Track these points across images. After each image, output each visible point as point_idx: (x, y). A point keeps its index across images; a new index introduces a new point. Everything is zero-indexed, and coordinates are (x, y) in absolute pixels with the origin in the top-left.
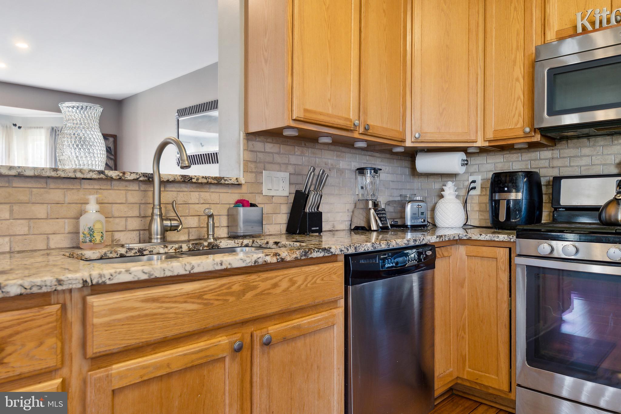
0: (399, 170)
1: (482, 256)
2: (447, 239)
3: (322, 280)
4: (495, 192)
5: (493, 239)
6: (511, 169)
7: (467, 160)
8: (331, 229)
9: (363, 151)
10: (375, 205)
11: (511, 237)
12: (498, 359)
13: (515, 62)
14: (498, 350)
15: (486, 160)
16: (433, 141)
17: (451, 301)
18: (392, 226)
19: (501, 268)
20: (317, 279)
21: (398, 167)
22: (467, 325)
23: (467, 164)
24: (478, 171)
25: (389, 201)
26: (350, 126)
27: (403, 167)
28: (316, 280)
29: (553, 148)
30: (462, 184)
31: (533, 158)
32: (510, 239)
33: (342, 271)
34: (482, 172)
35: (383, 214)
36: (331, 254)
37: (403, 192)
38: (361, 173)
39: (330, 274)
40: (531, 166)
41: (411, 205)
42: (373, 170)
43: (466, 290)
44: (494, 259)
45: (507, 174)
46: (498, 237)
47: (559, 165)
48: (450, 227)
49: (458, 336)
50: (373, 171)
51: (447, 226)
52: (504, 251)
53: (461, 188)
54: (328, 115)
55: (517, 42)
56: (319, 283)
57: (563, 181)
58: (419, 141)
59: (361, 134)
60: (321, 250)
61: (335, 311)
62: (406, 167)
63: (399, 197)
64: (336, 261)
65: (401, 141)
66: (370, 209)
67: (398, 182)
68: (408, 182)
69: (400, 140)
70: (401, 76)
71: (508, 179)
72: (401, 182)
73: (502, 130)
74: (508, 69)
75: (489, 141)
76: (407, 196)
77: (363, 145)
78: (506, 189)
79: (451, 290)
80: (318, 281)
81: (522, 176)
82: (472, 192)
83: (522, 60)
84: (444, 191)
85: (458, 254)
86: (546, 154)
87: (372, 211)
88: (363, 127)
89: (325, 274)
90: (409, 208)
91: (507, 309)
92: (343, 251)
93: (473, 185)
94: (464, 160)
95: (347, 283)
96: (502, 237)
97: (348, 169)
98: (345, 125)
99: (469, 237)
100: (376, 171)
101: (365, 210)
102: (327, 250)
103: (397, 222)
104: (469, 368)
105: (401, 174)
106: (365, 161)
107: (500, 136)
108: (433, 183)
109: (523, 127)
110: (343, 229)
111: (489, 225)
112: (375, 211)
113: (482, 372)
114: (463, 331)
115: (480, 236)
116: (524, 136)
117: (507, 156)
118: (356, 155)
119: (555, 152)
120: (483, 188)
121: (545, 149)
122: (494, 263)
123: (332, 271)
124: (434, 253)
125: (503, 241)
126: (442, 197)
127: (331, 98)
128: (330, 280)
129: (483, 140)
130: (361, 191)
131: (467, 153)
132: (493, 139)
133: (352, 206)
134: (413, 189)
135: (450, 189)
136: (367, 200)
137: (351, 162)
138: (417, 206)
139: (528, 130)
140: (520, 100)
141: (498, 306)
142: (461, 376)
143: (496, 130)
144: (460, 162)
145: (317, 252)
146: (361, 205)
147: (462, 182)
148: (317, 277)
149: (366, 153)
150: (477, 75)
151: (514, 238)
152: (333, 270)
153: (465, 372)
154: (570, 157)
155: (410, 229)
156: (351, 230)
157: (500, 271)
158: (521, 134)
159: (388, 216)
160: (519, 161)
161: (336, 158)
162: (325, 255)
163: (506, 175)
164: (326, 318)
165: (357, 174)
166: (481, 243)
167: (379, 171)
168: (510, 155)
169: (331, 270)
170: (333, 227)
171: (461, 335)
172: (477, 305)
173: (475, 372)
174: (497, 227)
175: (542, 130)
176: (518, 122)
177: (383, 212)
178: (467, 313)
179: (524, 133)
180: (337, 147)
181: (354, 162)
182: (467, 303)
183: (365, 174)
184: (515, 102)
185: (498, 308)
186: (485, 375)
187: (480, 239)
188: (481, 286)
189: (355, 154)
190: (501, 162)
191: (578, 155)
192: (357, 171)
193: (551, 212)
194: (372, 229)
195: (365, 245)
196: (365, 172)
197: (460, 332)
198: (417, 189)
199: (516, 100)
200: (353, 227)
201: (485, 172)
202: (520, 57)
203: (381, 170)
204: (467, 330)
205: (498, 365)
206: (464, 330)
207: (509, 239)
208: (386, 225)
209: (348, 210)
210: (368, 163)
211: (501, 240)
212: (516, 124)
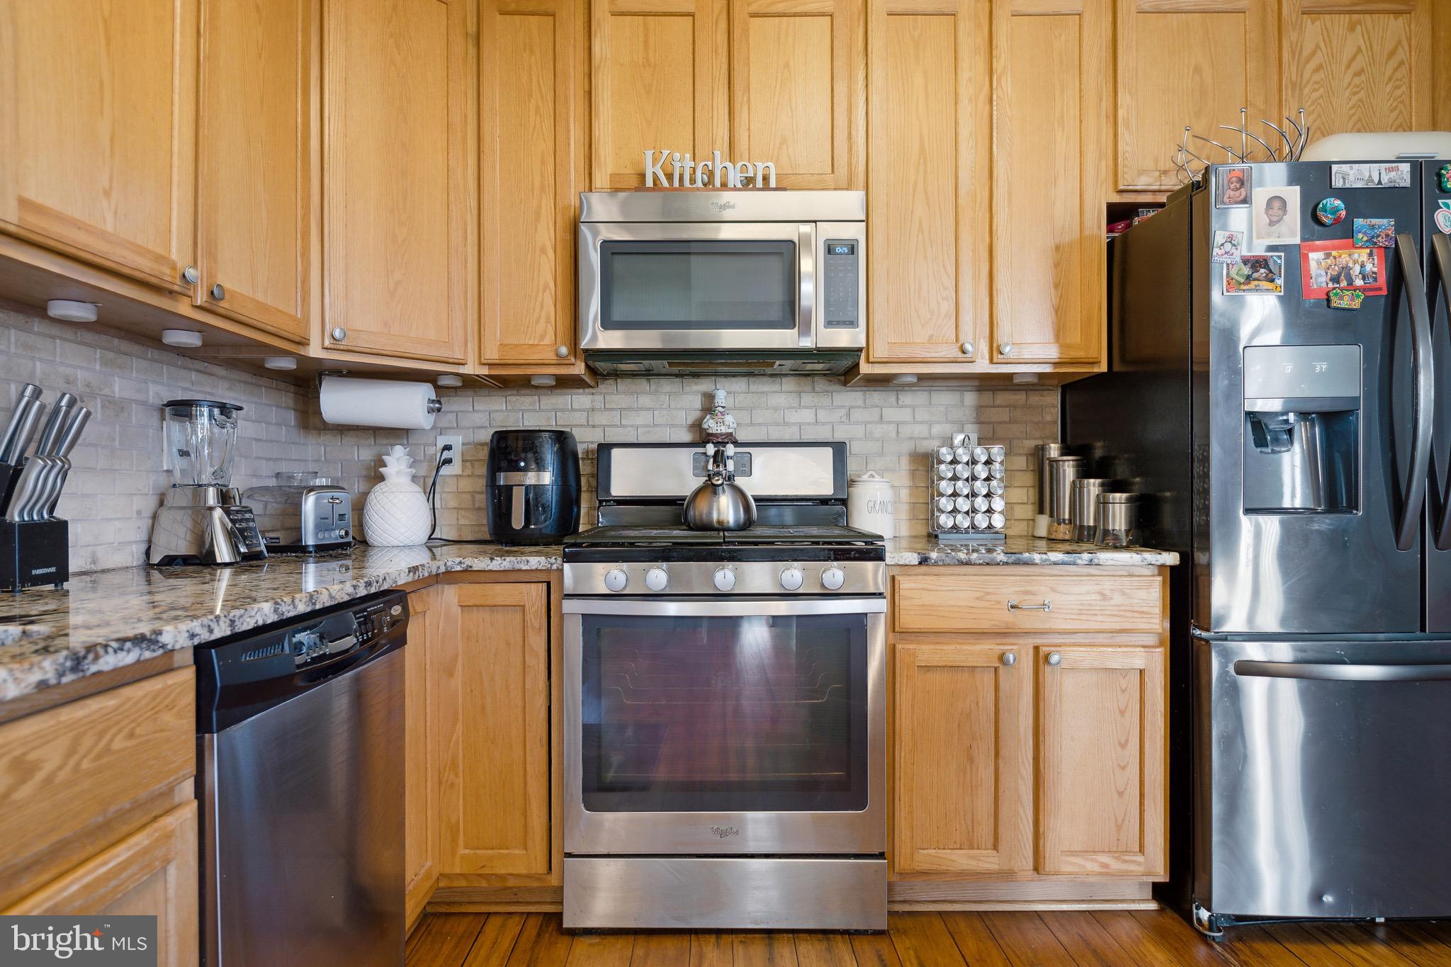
0: (273, 414)
1: (493, 603)
2: (426, 574)
3: (131, 735)
4: (500, 470)
5: (518, 566)
6: (521, 425)
7: (439, 402)
8: (88, 567)
9: (181, 358)
10: (225, 498)
11: (553, 560)
12: (525, 812)
13: (538, 213)
14: (525, 794)
15: (471, 404)
16: (375, 351)
17: (428, 711)
18: (269, 549)
19: (532, 624)
20: (114, 736)
21: (272, 406)
22: (461, 754)
23: (439, 410)
24: (455, 426)
25: (251, 489)
26: (169, 279)
27: (281, 407)
28: (111, 741)
29: (594, 391)
30: (422, 453)
31: (560, 406)
32: (552, 564)
33: (190, 698)
34: (463, 428)
35: (248, 520)
36: (160, 652)
37: (284, 468)
38: (180, 416)
39: (156, 713)
40: (556, 423)
41: (315, 496)
42: (218, 407)
43: (458, 681)
44: (518, 608)
45: (520, 434)
46: (528, 561)
47: (604, 422)
48: (402, 545)
49: (440, 783)
50: (216, 411)
51: (396, 543)
52: (538, 590)
53: (420, 461)
54: (103, 235)
55: (542, 176)
56: (119, 751)
57: (615, 453)
58: (342, 347)
59: (200, 308)
60: (128, 645)
61: (169, 821)
62: (287, 408)
63: (274, 479)
64: (171, 670)
65: (299, 343)
66: (211, 509)
67: (271, 441)
68: (295, 443)
69: (297, 339)
70: (299, 184)
71: (520, 443)
72: (277, 442)
73: (516, 345)
74: (525, 226)
75: (489, 365)
76: (293, 477)
77: (191, 339)
78: (522, 464)
79: (428, 685)
80: (118, 744)
81: (551, 439)
82: (445, 470)
83: (551, 214)
84: (385, 466)
85: (441, 604)
86: (580, 400)
87: (218, 513)
88: (205, 289)
89: (141, 716)
90: (309, 505)
91: (544, 706)
92: (197, 635)
93: (446, 455)
94: (433, 401)
95: (203, 725)
96: (535, 561)
97: (137, 402)
98: (157, 273)
99: (468, 566)
100: (224, 409)
101: (190, 512)
102: (150, 641)
103: (278, 538)
104: (466, 847)
105: (279, 425)
106: (187, 385)
107: (512, 357)
108: (356, 447)
109: (555, 344)
110: (124, 565)
111: (488, 537)
112: (227, 512)
113: (492, 849)
114: (452, 771)
115: (491, 561)
116: (557, 362)
117: (514, 398)
118: (161, 365)
119: (596, 397)
120: (467, 461)
121: (581, 391)
122: (518, 616)
123: (161, 702)
124: (406, 610)
125: (537, 570)
126: (381, 478)
127: (111, 186)
128: (155, 732)
129: (477, 362)
130: (179, 464)
131: (437, 388)
132: (498, 362)
133: (151, 503)
134: (305, 461)
135: (397, 463)
136: (200, 486)
137: (146, 382)
138: (330, 501)
139: (564, 350)
140: (548, 291)
141: (527, 704)
142: (447, 870)
143: (505, 345)
144: (426, 405)
145: (115, 652)
146: (180, 499)
147: (422, 447)
148: (114, 730)
149: (189, 362)
150: (466, 224)
151: (558, 562)
152: (165, 698)
153: (457, 860)
154: (621, 409)
155: (313, 554)
156: (148, 566)
157: (530, 630)
158: (549, 356)
159: (258, 524)
160: (534, 411)
161: (101, 366)
162: (142, 658)
163: (517, 437)
164: (145, 851)
165: (167, 416)
166: (491, 576)
167: (234, 414)
168: (518, 398)
169: (158, 700)
170: (94, 562)
171: (447, 781)
172: (483, 708)
173: (479, 852)
174: (504, 540)
175: (590, 355)
176: (545, 332)
177: (247, 516)
178: (461, 730)
179: (557, 355)
180: (104, 337)
181: (154, 382)
182: (460, 709)
183: (194, 417)
184: (540, 293)
185: (527, 707)
186: (500, 853)
187: (490, 568)
188: (492, 667)
189: (156, 361)
190: (502, 411)
191: (633, 407)
192: (167, 409)
193: (591, 508)
194: (219, 561)
195: (256, 610)
196: (194, 413)
197: (446, 775)
198: (315, 460)
199: (541, 289)
200: (156, 559)
201: (470, 428)
202: (549, 207)
203: (240, 408)
204: (461, 767)
205: (526, 826)
206: (454, 765)
207: (550, 565)
208: (258, 549)
209: (139, 513)
210: (194, 391)
211: (533, 568)
212: (542, 338)
